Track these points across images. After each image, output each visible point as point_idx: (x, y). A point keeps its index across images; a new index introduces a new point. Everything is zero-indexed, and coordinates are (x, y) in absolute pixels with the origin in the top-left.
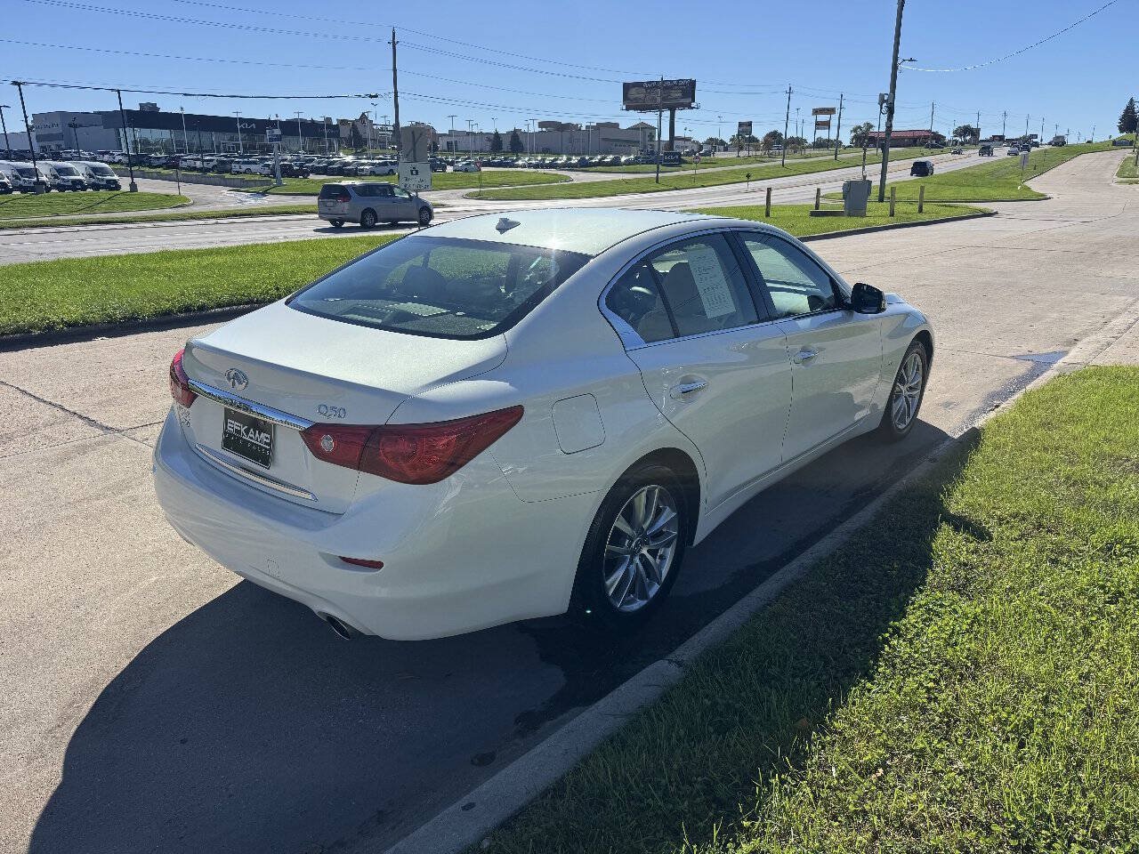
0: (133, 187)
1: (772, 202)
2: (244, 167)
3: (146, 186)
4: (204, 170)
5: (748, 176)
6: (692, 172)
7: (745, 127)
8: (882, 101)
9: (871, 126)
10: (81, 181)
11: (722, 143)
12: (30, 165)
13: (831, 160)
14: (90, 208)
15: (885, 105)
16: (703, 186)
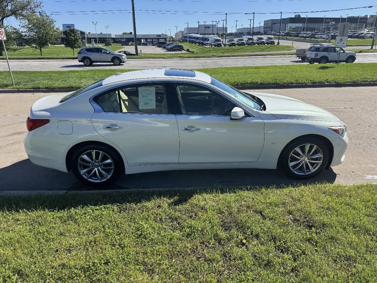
0: (278, 43)
2: (320, 36)
3: (283, 43)
4: (306, 37)
10: (264, 42)
12: (251, 37)
14: (263, 50)
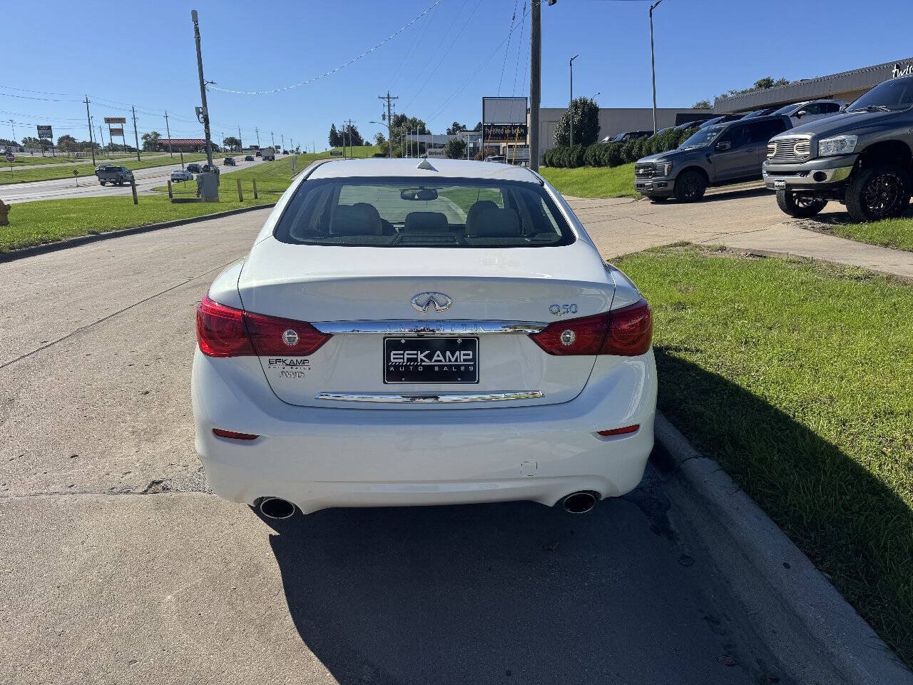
1: (138, 194)
5: (76, 172)
6: (9, 169)
7: (46, 130)
8: (198, 113)
9: (159, 135)
11: (14, 144)
13: (135, 161)
15: (201, 116)
16: (24, 182)
